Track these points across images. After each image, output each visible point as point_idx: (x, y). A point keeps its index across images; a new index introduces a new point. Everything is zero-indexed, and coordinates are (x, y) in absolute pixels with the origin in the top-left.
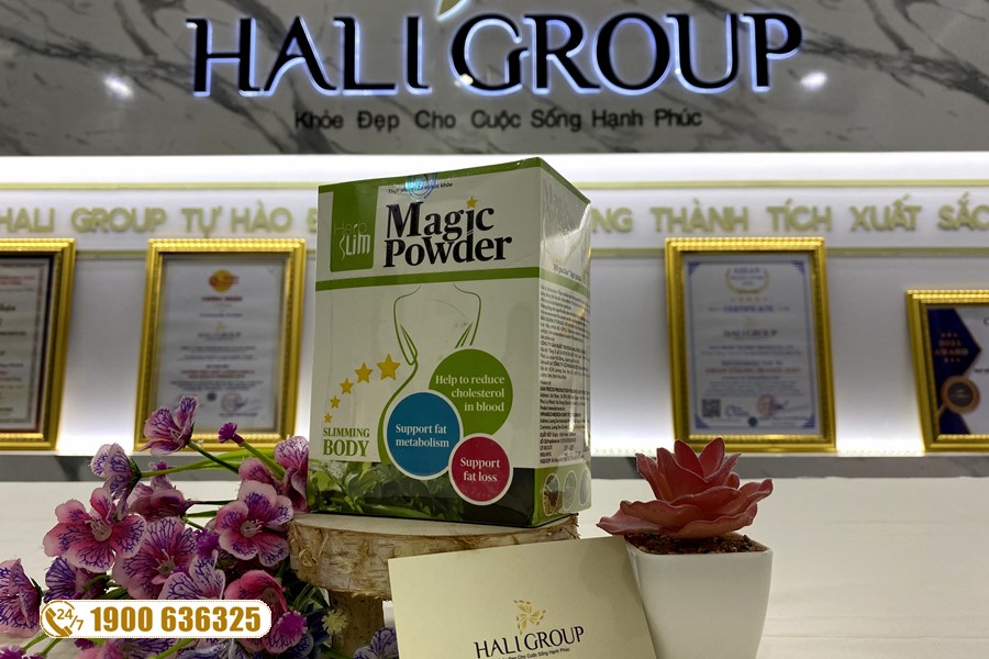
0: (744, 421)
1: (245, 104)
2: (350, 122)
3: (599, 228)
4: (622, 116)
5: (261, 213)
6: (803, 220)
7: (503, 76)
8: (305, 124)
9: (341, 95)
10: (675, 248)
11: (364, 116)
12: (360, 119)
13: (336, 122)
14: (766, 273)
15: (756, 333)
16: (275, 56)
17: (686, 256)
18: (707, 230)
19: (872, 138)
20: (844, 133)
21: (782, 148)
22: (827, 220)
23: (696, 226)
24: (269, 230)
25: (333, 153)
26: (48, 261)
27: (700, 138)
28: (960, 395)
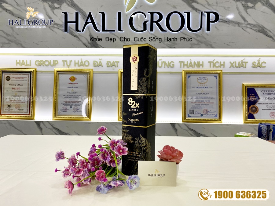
0: (200, 115)
1: (77, 35)
2: (104, 40)
3: (166, 66)
4: (172, 39)
5: (82, 62)
6: (217, 65)
7: (142, 28)
8: (92, 40)
9: (101, 32)
10: (185, 72)
12: (106, 39)
14: (207, 79)
15: (204, 94)
16: (84, 22)
17: (187, 74)
18: (193, 67)
19: (236, 45)
20: (228, 44)
21: (212, 47)
22: (224, 65)
23: (190, 66)
24: (84, 66)
25: (99, 48)
26: (30, 73)
27: (192, 44)
28: (254, 109)
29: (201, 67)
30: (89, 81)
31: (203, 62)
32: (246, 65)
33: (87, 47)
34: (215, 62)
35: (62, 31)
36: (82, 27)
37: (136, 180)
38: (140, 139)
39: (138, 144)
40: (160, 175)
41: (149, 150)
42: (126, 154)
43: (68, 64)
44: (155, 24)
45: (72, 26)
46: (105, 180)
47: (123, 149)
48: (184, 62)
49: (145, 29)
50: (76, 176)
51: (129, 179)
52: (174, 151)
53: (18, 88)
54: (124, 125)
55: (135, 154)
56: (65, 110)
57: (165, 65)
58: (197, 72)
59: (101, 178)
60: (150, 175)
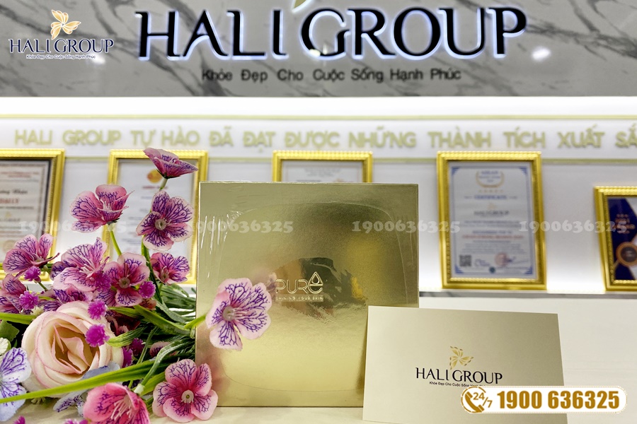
0: (487, 270)
1: (171, 65)
2: (237, 76)
3: (395, 145)
4: (410, 73)
5: (180, 135)
6: (527, 140)
7: (333, 47)
8: (208, 78)
9: (231, 60)
10: (443, 158)
11: (246, 73)
12: (243, 75)
13: (227, 76)
14: (502, 174)
15: (495, 213)
17: (450, 164)
18: (464, 146)
19: (571, 87)
20: (553, 85)
21: (513, 94)
22: (542, 141)
23: (458, 144)
24: (186, 144)
25: (225, 96)
27: (459, 87)
28: (629, 254)
29: (485, 145)
31: (489, 134)
32: (599, 140)
33: (194, 94)
34: (519, 133)
43: (147, 139)
53: (15, 201)
57: (391, 143)
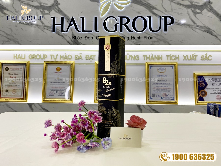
0: (160, 98)
1: (63, 34)
2: (83, 38)
4: (137, 37)
5: (66, 56)
6: (173, 58)
8: (74, 38)
10: (147, 64)
12: (85, 38)
13: (80, 38)
14: (166, 69)
15: (163, 81)
16: (68, 25)
17: (149, 65)
18: (154, 60)
19: (187, 42)
20: (182, 41)
21: (169, 44)
22: (178, 58)
23: (152, 59)
24: (67, 59)
25: (80, 45)
26: (24, 65)
27: (153, 42)
28: (203, 93)
29: (160, 59)
30: (72, 71)
31: (162, 56)
32: (196, 58)
33: (70, 44)
34: (171, 55)
35: (50, 32)
36: (66, 28)
37: (109, 142)
38: (112, 110)
39: (110, 114)
40: (128, 139)
41: (119, 119)
42: (101, 121)
43: (55, 57)
44: (123, 26)
45: (58, 27)
46: (84, 141)
47: (99, 118)
48: (147, 56)
49: (116, 30)
50: (61, 139)
51: (104, 140)
52: (139, 119)
53: (15, 77)
54: (99, 99)
55: (108, 122)
56: (52, 94)
57: (132, 59)
58: (158, 63)
59: (81, 140)
60: (120, 138)
